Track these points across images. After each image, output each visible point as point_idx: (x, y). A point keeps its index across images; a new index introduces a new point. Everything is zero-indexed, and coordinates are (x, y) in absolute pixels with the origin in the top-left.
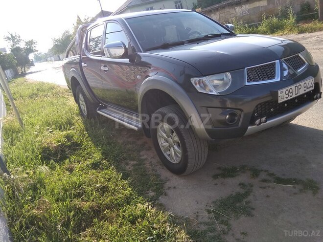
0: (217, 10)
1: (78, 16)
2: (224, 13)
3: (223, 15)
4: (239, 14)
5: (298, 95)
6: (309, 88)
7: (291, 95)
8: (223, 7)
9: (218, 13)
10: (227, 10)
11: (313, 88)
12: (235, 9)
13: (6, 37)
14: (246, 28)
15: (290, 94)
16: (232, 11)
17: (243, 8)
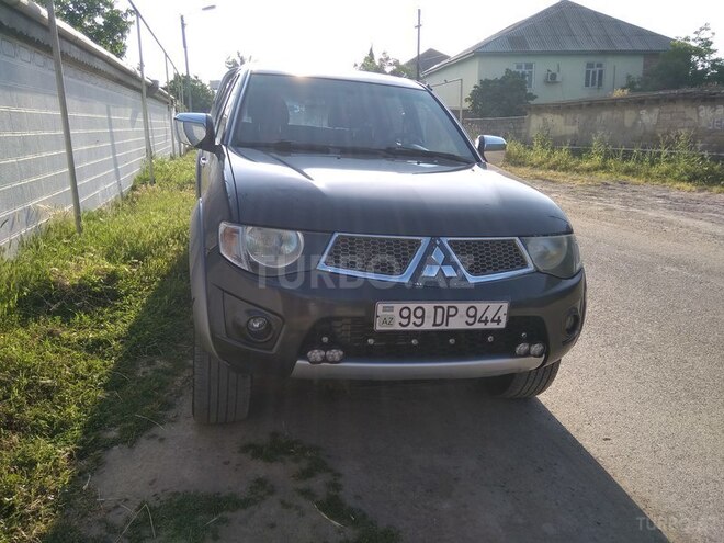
0: (657, 101)
1: (371, 50)
2: (672, 112)
3: (668, 117)
4: (704, 124)
5: (443, 327)
6: (486, 322)
7: (418, 321)
8: (672, 100)
9: (657, 110)
10: (680, 107)
11: (502, 325)
12: (698, 111)
13: (230, 60)
14: (703, 159)
15: (413, 319)
16: (690, 112)
17: (717, 112)
